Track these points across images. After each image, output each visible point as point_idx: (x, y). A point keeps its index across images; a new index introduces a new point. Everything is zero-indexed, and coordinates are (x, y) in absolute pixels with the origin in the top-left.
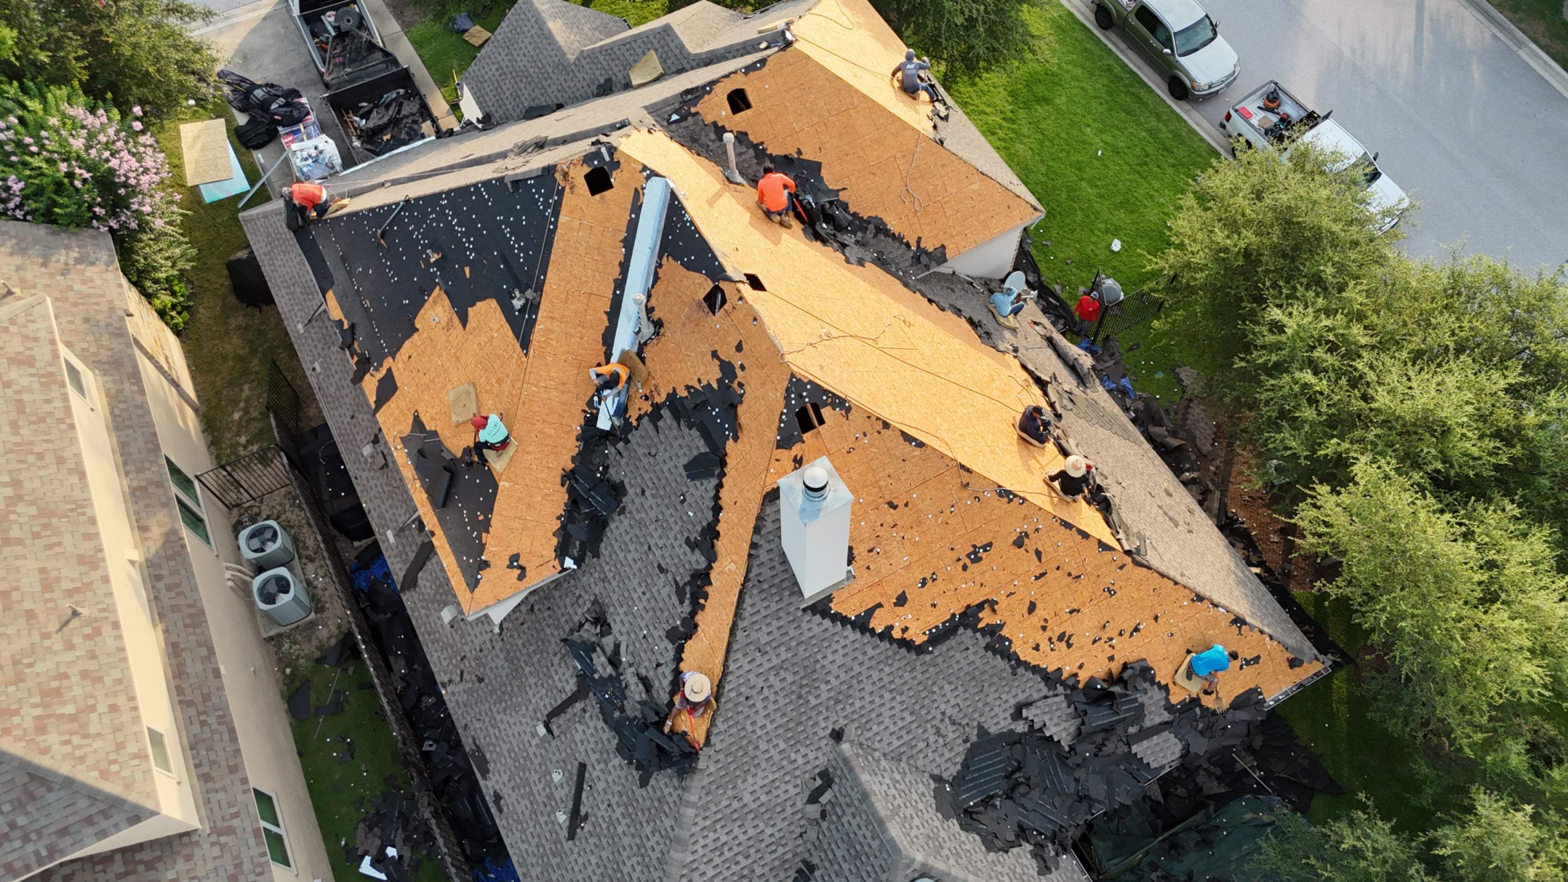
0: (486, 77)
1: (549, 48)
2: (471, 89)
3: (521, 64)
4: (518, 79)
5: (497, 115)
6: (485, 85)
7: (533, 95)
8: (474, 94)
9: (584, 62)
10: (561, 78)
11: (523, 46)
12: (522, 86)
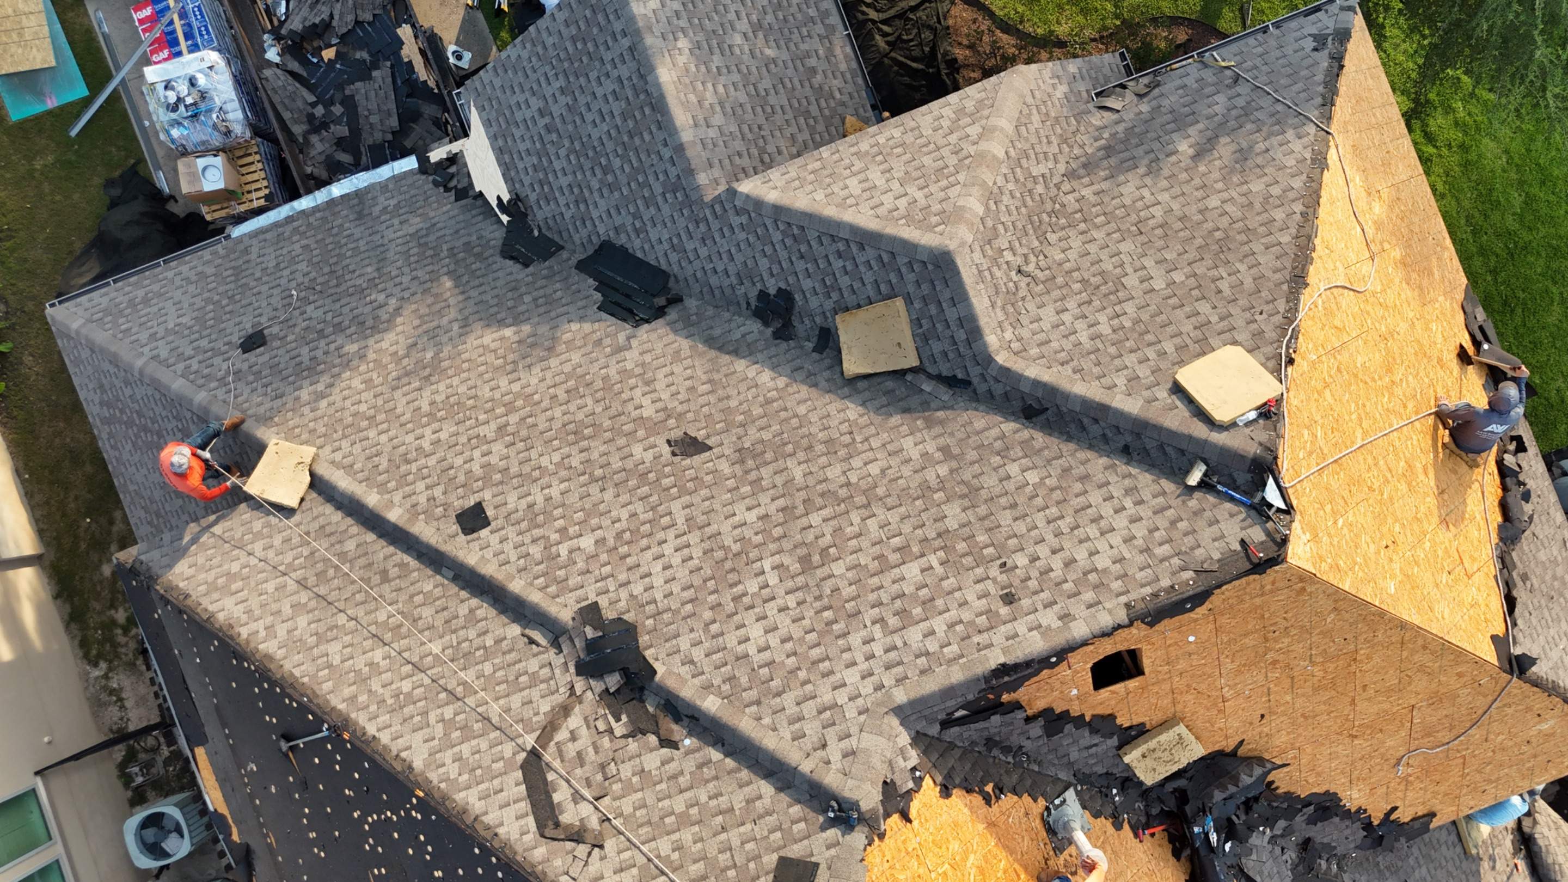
0: (519, 116)
1: (660, 136)
2: (487, 124)
3: (595, 134)
4: (587, 165)
5: (540, 215)
6: (517, 134)
7: (618, 221)
8: (493, 138)
9: (736, 220)
10: (681, 223)
11: (599, 92)
12: (595, 184)
